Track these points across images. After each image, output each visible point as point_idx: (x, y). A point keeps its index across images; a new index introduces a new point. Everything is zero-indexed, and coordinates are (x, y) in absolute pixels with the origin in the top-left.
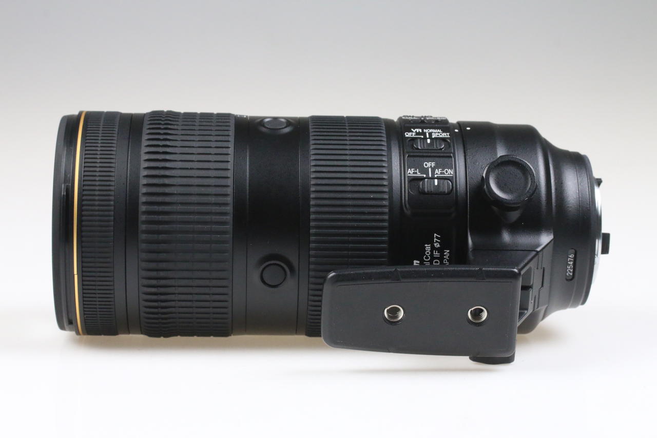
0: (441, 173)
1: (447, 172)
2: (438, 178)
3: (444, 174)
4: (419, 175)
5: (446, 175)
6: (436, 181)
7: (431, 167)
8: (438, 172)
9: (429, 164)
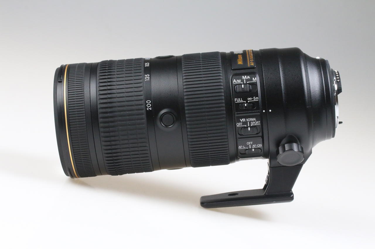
0: (256, 146)
1: (258, 145)
2: (254, 148)
3: (257, 146)
4: (244, 148)
5: (258, 147)
6: (253, 150)
7: (250, 144)
8: (254, 146)
9: (249, 143)
